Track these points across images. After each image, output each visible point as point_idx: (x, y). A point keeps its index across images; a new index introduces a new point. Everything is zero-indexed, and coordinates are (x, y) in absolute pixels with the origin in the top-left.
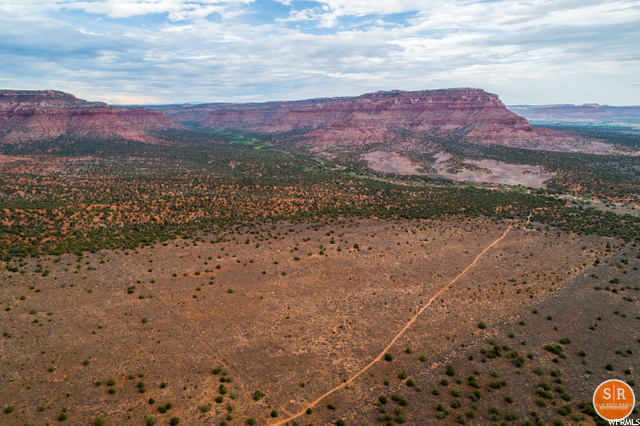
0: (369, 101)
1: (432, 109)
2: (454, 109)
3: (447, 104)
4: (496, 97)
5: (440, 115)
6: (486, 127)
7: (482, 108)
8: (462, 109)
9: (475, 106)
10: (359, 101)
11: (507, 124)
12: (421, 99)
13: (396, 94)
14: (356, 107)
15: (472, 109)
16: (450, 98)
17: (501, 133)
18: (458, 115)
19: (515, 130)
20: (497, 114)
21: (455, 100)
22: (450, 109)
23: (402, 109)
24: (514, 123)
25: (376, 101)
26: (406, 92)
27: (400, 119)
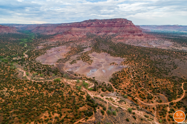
0: (85, 23)
1: (106, 27)
2: (114, 27)
3: (112, 25)
4: (131, 22)
5: (109, 29)
6: (124, 34)
7: (124, 26)
8: (117, 27)
9: (122, 25)
10: (82, 23)
11: (131, 33)
12: (103, 22)
13: (95, 21)
14: (80, 25)
15: (121, 26)
16: (113, 22)
17: (129, 37)
18: (115, 29)
19: (134, 36)
20: (129, 29)
21: (115, 23)
22: (113, 26)
23: (96, 26)
24: (134, 32)
25: (88, 23)
26: (98, 20)
27: (93, 30)
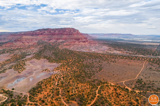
0: (39, 31)
1: (57, 35)
2: (64, 35)
3: (62, 33)
4: (78, 31)
5: (59, 37)
6: (72, 41)
7: (72, 34)
8: (66, 35)
9: (70, 33)
10: (36, 32)
11: (77, 40)
12: (54, 31)
13: (47, 30)
14: (34, 34)
15: (70, 34)
16: (63, 31)
17: (75, 43)
18: (64, 37)
19: (79, 42)
20: (76, 36)
21: (64, 31)
22: (63, 34)
23: (48, 34)
24: (79, 39)
25: (41, 32)
26: (50, 29)
27: (45, 38)
